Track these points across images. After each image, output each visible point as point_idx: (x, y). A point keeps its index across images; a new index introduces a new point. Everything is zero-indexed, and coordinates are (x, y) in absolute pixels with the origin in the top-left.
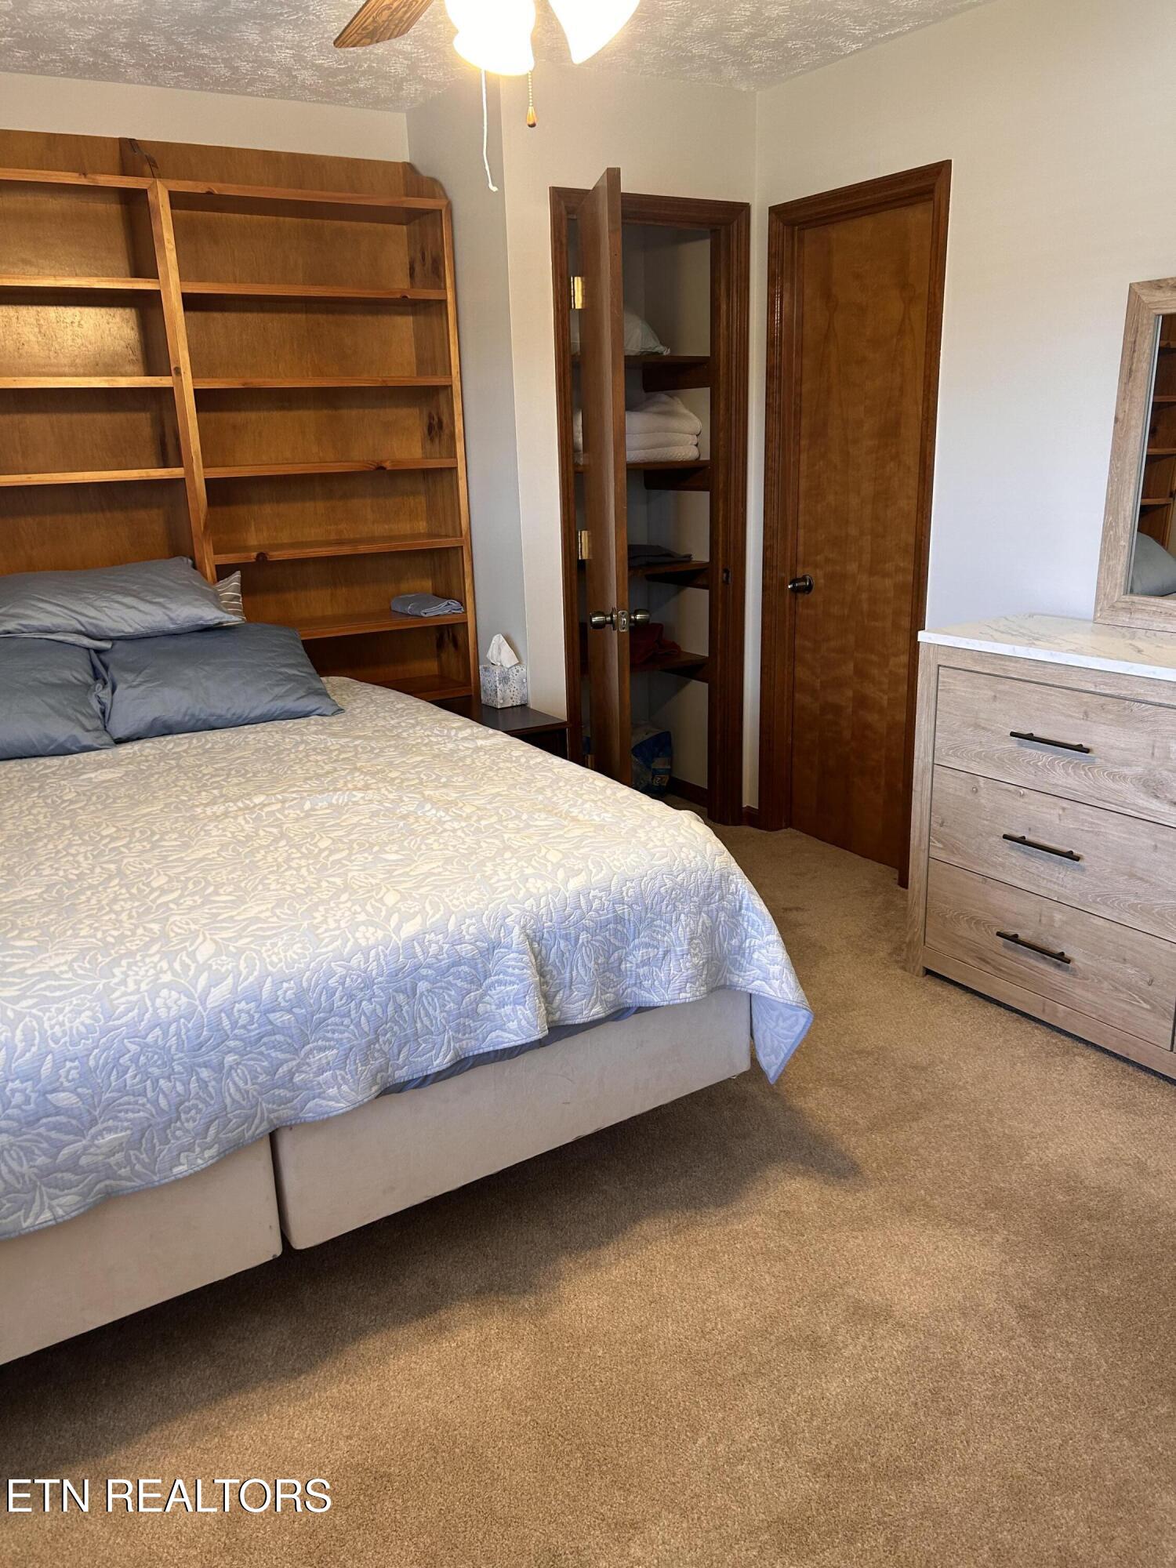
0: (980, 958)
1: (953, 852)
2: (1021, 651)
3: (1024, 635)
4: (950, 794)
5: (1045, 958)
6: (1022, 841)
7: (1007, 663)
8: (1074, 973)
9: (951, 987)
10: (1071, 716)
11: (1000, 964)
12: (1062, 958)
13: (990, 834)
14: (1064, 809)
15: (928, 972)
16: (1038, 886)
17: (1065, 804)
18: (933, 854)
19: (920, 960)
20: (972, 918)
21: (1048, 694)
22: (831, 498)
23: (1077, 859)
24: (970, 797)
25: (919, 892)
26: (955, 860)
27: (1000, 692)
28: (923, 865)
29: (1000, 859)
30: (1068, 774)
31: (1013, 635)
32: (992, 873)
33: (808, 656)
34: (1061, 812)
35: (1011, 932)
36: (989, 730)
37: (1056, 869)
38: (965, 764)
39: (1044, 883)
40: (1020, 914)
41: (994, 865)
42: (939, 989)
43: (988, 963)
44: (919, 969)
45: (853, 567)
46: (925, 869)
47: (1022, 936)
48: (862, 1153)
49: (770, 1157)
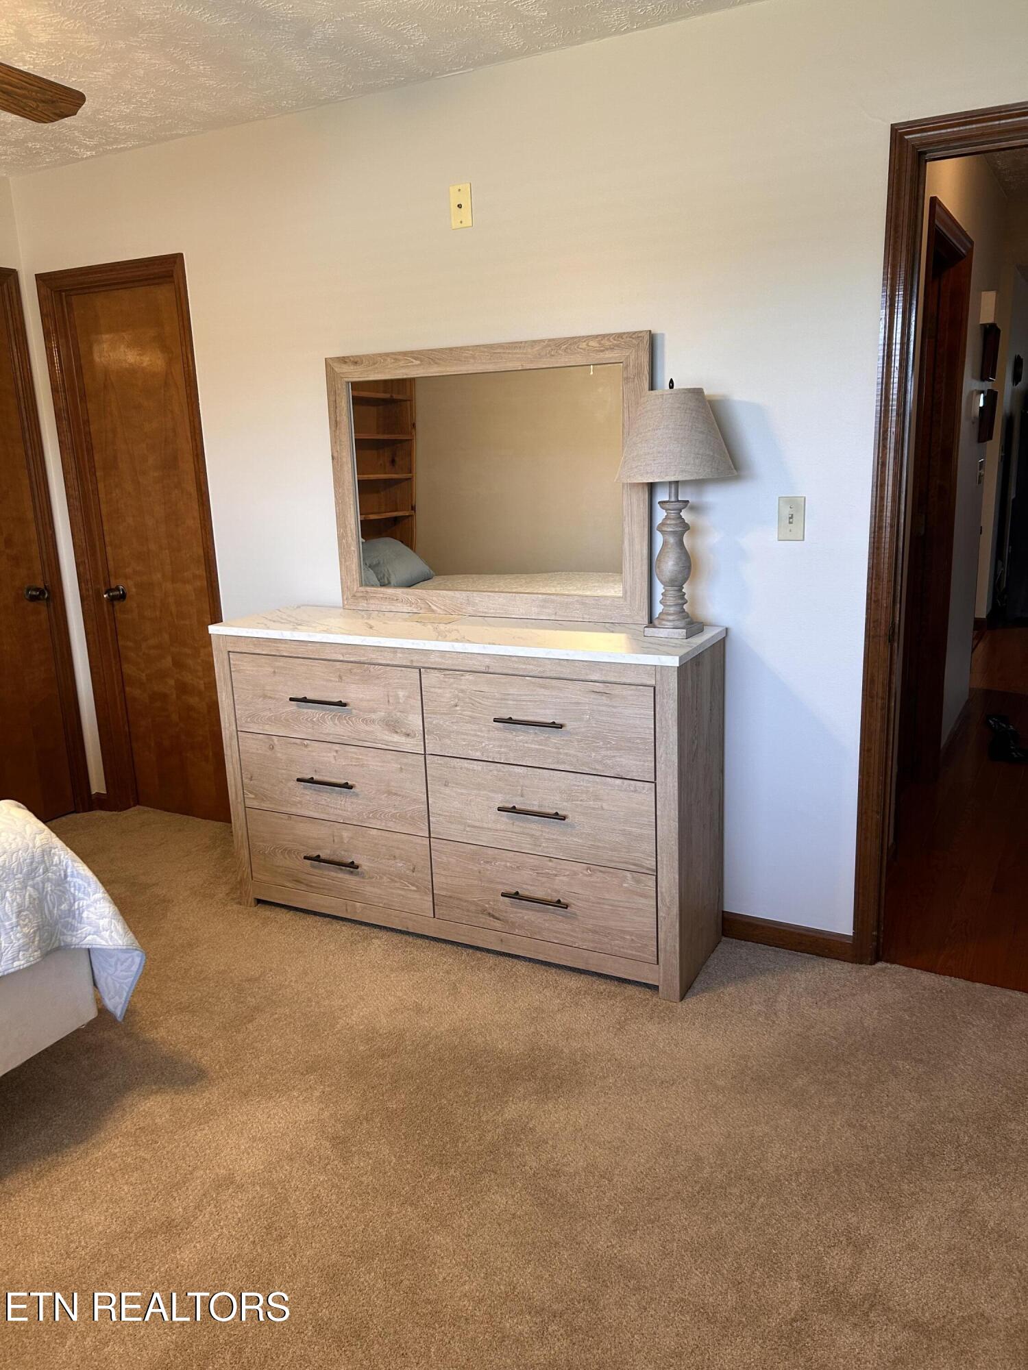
0: (296, 881)
1: (263, 799)
2: (287, 635)
3: (290, 622)
4: (253, 753)
5: (341, 869)
6: (311, 781)
7: (279, 645)
8: (362, 875)
9: (278, 909)
10: (331, 681)
11: (311, 882)
12: (353, 866)
13: (288, 780)
14: (337, 751)
15: (259, 901)
16: (328, 814)
17: (337, 747)
18: (248, 803)
19: (251, 893)
20: (285, 850)
21: (312, 666)
22: (130, 520)
23: (351, 787)
24: (269, 753)
25: (242, 836)
26: (265, 805)
27: (278, 667)
28: (242, 814)
29: (298, 798)
30: (335, 724)
31: (282, 623)
32: (293, 810)
33: (132, 655)
34: (335, 754)
35: (315, 854)
36: (274, 698)
37: (339, 798)
38: (261, 728)
39: (332, 811)
40: (319, 839)
41: (295, 804)
42: (268, 913)
43: (302, 883)
44: (251, 900)
45: (158, 576)
46: (244, 817)
47: (323, 856)
48: (207, 1060)
49: (127, 1088)
